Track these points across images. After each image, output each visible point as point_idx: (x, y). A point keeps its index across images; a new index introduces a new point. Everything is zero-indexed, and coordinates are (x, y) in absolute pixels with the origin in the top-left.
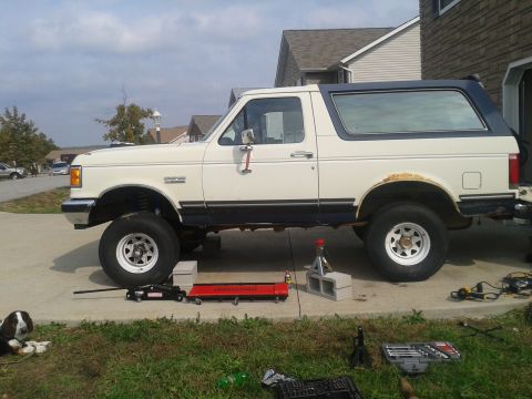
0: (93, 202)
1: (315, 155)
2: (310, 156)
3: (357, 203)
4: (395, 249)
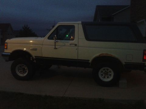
0: (10, 54)
1: (77, 45)
2: (76, 45)
3: (90, 62)
4: (102, 75)
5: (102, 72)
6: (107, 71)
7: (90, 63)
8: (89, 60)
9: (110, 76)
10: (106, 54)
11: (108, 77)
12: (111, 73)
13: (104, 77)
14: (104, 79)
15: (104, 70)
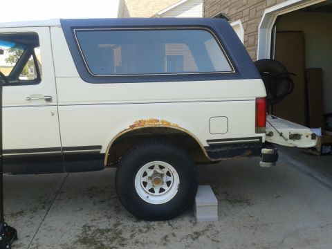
1: (54, 99)
2: (49, 100)
3: (104, 150)
4: (145, 184)
5: (145, 174)
6: (159, 171)
7: (104, 154)
8: (100, 147)
9: (168, 186)
10: (151, 121)
11: (162, 190)
12: (170, 179)
13: (152, 190)
14: (150, 197)
15: (152, 168)
